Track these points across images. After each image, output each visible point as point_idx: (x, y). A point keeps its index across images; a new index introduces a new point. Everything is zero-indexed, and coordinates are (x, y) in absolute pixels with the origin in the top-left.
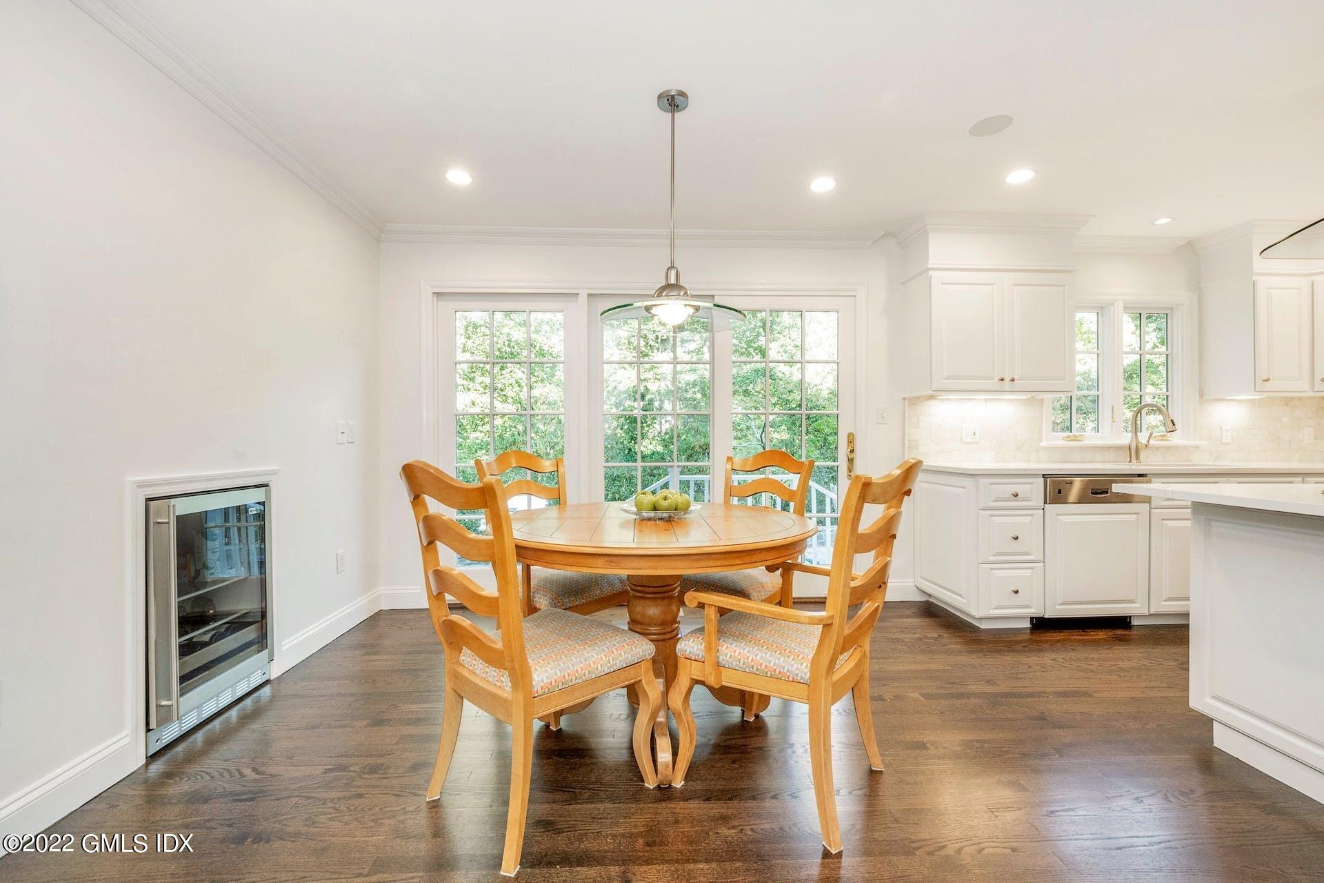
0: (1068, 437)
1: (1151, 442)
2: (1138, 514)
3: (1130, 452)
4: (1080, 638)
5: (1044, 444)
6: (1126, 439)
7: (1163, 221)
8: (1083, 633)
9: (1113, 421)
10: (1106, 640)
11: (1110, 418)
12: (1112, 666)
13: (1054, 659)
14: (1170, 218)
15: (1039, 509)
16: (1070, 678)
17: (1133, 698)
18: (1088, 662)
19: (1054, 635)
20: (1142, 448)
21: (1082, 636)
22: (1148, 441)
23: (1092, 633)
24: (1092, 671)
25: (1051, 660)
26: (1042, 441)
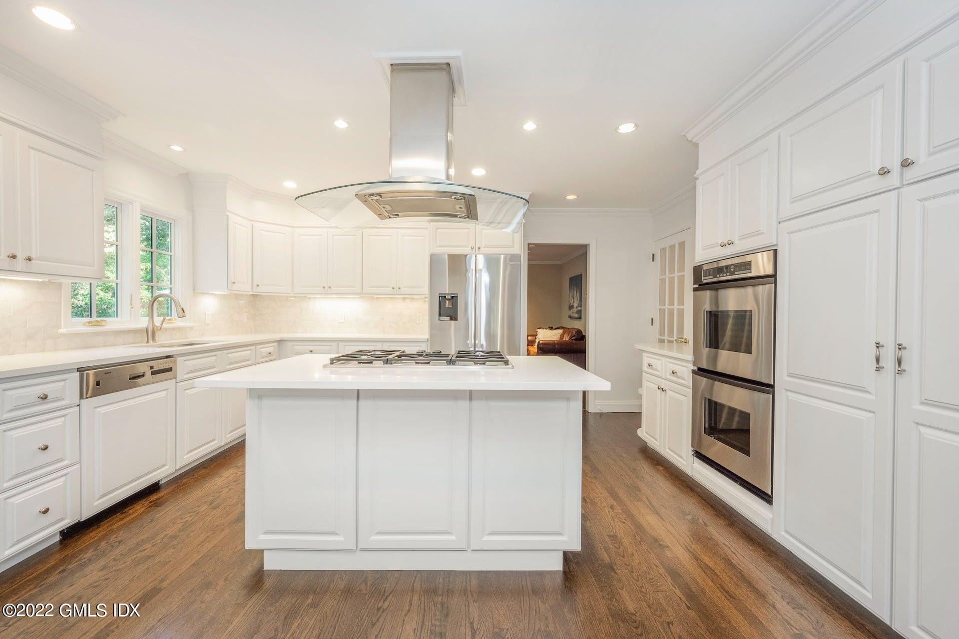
0: (89, 322)
1: (164, 325)
2: (167, 389)
3: (147, 335)
4: (121, 523)
5: (62, 331)
6: (144, 322)
7: (177, 148)
8: (122, 516)
9: (132, 308)
10: (146, 512)
11: (129, 304)
12: (163, 538)
13: (105, 567)
14: (182, 148)
15: (73, 407)
16: (131, 581)
17: (194, 564)
18: (141, 549)
19: (92, 534)
20: (157, 330)
21: (122, 520)
22: (162, 325)
23: (131, 511)
24: (149, 557)
25: (102, 570)
26: (60, 328)
